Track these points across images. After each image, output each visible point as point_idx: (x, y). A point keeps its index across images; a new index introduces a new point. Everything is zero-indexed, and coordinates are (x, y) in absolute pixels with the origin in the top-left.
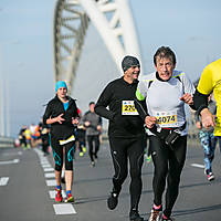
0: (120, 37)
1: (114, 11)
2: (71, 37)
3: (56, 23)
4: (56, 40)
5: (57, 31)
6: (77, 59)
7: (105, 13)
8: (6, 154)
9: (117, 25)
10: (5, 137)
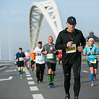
0: (55, 22)
1: (52, 12)
2: (36, 22)
3: (30, 17)
4: (31, 23)
5: (31, 20)
6: (38, 31)
7: (49, 13)
8: (12, 67)
9: (54, 18)
10: (11, 61)
